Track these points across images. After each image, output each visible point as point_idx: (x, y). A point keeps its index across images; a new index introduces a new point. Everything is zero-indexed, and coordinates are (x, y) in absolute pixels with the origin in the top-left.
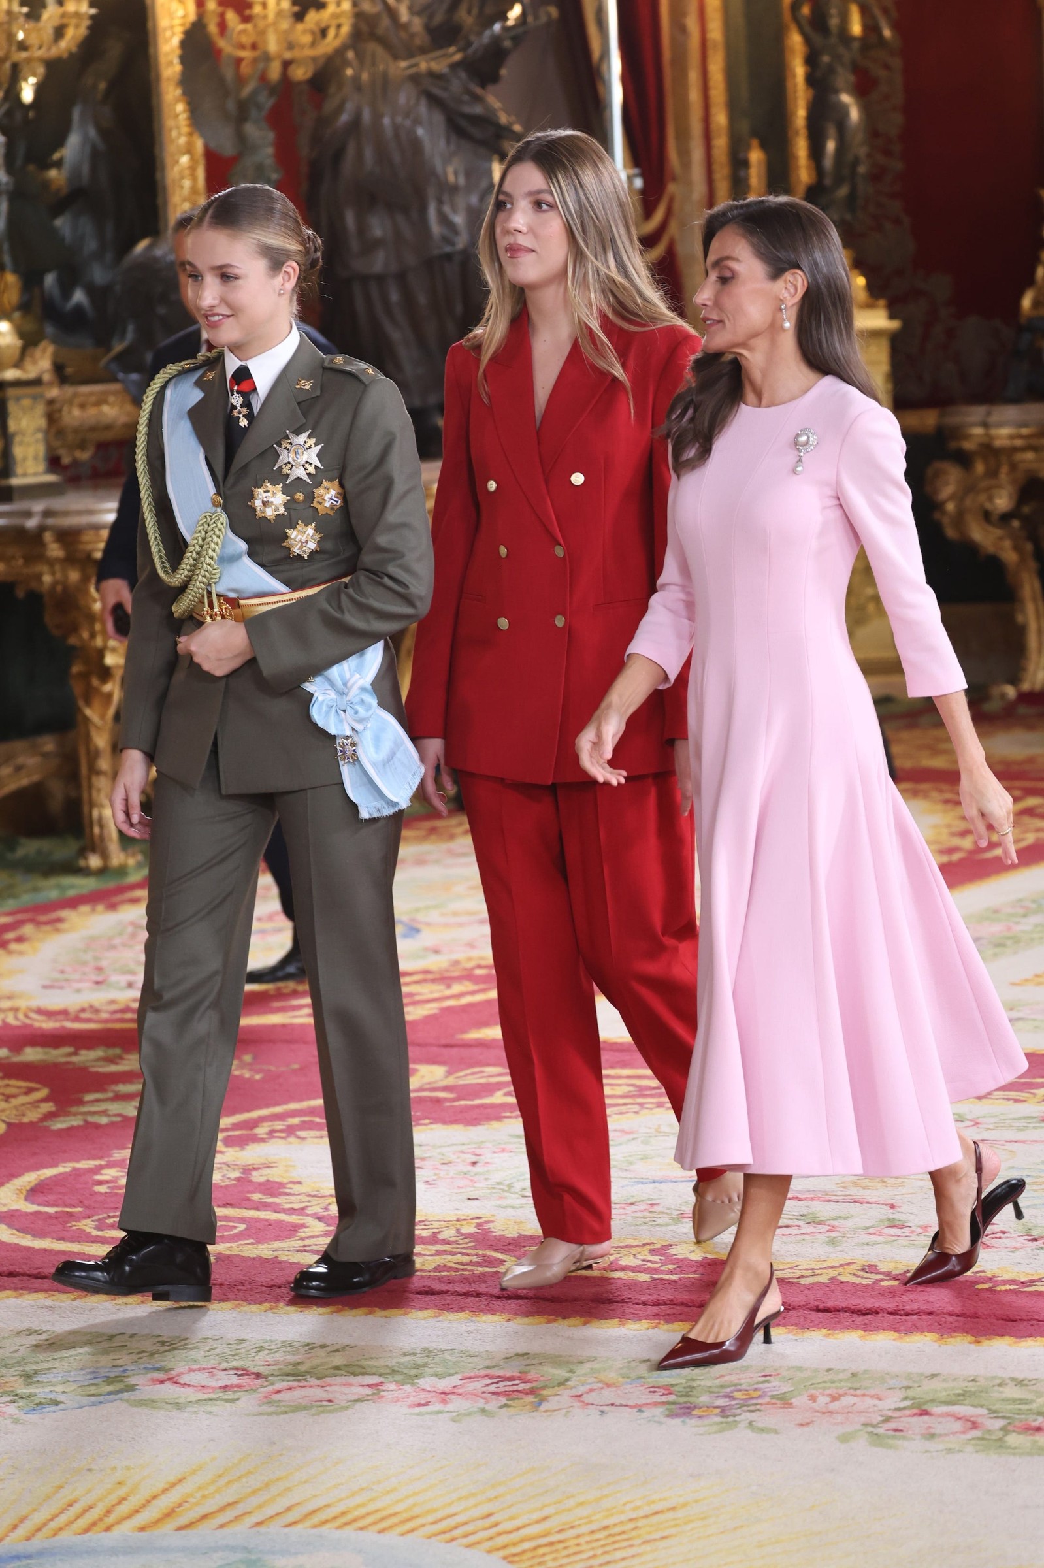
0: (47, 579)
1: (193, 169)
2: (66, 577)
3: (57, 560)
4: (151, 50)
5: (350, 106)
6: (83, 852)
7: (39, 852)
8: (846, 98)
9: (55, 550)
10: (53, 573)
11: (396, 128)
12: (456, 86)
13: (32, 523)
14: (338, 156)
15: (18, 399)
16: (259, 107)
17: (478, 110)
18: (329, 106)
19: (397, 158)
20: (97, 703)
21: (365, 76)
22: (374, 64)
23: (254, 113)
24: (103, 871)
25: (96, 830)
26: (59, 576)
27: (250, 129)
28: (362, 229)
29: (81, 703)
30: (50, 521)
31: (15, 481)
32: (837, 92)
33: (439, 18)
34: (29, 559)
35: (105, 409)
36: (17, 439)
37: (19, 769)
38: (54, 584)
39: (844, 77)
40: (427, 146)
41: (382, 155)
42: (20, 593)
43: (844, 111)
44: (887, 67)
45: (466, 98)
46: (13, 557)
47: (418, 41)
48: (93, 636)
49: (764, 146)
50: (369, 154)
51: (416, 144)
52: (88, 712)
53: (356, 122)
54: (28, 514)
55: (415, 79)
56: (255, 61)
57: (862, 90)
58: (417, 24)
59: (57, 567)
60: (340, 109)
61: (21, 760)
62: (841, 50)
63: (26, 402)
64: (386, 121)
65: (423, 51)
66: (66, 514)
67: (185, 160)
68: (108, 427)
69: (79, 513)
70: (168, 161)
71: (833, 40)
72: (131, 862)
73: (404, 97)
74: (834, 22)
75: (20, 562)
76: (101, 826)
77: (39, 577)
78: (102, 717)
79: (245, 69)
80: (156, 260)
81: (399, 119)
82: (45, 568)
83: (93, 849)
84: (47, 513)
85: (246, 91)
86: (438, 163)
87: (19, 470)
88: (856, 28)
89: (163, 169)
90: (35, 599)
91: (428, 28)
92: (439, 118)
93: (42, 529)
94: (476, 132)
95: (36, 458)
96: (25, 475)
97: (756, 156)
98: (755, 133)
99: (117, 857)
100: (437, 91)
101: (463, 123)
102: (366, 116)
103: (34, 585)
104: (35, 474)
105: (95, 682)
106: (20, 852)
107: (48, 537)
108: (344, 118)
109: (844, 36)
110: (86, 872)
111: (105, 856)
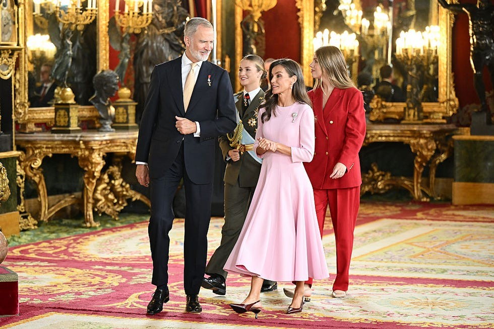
0: (80, 153)
1: (106, 54)
2: (85, 153)
3: (83, 148)
4: (97, 24)
5: (146, 40)
6: (85, 222)
7: (68, 223)
8: (253, 46)
9: (83, 146)
10: (81, 152)
11: (157, 46)
12: (172, 37)
13: (77, 139)
14: (142, 53)
15: (72, 108)
16: (126, 39)
17: (177, 43)
18: (140, 40)
19: (157, 53)
20: (90, 185)
21: (150, 33)
22: (152, 30)
23: (125, 40)
24: (90, 228)
25: (88, 217)
26: (83, 153)
27: (124, 45)
28: (147, 71)
29: (86, 185)
30: (82, 139)
31: (70, 129)
32: (250, 45)
33: (168, 20)
34: (75, 148)
35: (84, 112)
36: (71, 118)
37: (66, 201)
38: (82, 155)
39: (252, 41)
40: (164, 51)
41: (153, 53)
42: (72, 157)
43: (252, 49)
44: (261, 40)
45: (174, 40)
46: (71, 147)
47: (164, 25)
48: (92, 168)
49: (229, 57)
50: (150, 52)
51: (162, 51)
52: (88, 187)
53: (147, 44)
54: (77, 137)
55: (163, 35)
56: (127, 28)
57: (256, 44)
58: (164, 21)
59: (83, 150)
60: (143, 41)
61: (66, 199)
62: (252, 35)
63: (74, 109)
64: (155, 45)
65: (165, 28)
66: (86, 137)
67: (104, 52)
68: (85, 117)
69: (89, 137)
70: (100, 52)
71: (250, 32)
72: (97, 225)
73: (160, 39)
74: (251, 28)
75: (73, 149)
76: (89, 216)
77: (77, 153)
78: (91, 189)
79: (124, 29)
80: (104, 75)
81: (158, 44)
82: (79, 150)
83: (87, 222)
84: (81, 137)
85: (124, 35)
86: (167, 55)
87: (71, 126)
88: (256, 29)
89: (99, 53)
90: (76, 158)
91: (166, 22)
92: (167, 44)
93: (80, 140)
94: (176, 48)
95: (75, 123)
96: (73, 127)
97: (227, 60)
98: (227, 54)
99: (94, 224)
100: (167, 38)
101: (173, 46)
102: (150, 43)
103: (76, 155)
104: (75, 127)
105: (91, 180)
106: (64, 223)
107: (81, 142)
108: (144, 43)
109: (253, 32)
110: (86, 227)
111: (91, 223)
